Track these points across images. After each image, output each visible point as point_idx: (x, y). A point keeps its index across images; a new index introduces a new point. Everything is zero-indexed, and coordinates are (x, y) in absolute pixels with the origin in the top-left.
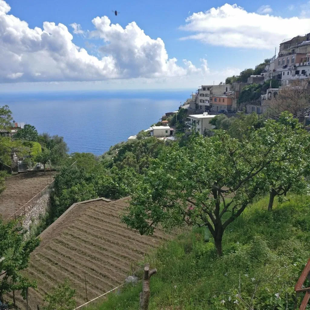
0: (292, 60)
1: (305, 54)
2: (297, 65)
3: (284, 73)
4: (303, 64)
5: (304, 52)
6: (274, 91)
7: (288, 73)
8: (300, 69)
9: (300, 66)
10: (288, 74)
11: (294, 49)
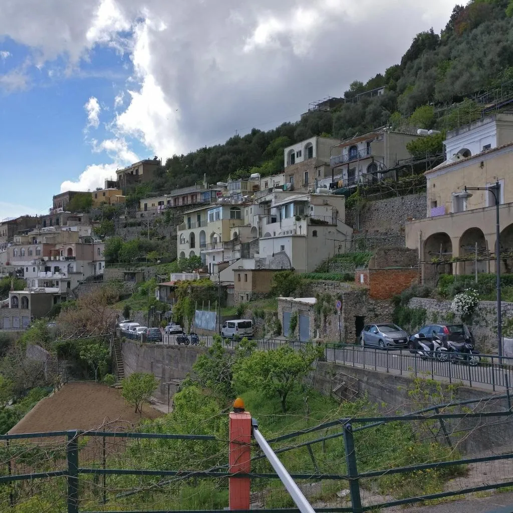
0: (37, 251)
1: (55, 245)
2: (46, 259)
3: (27, 268)
4: (55, 258)
5: (53, 243)
6: (21, 296)
7: (34, 268)
8: (52, 265)
9: (50, 260)
10: (34, 271)
11: (34, 236)
